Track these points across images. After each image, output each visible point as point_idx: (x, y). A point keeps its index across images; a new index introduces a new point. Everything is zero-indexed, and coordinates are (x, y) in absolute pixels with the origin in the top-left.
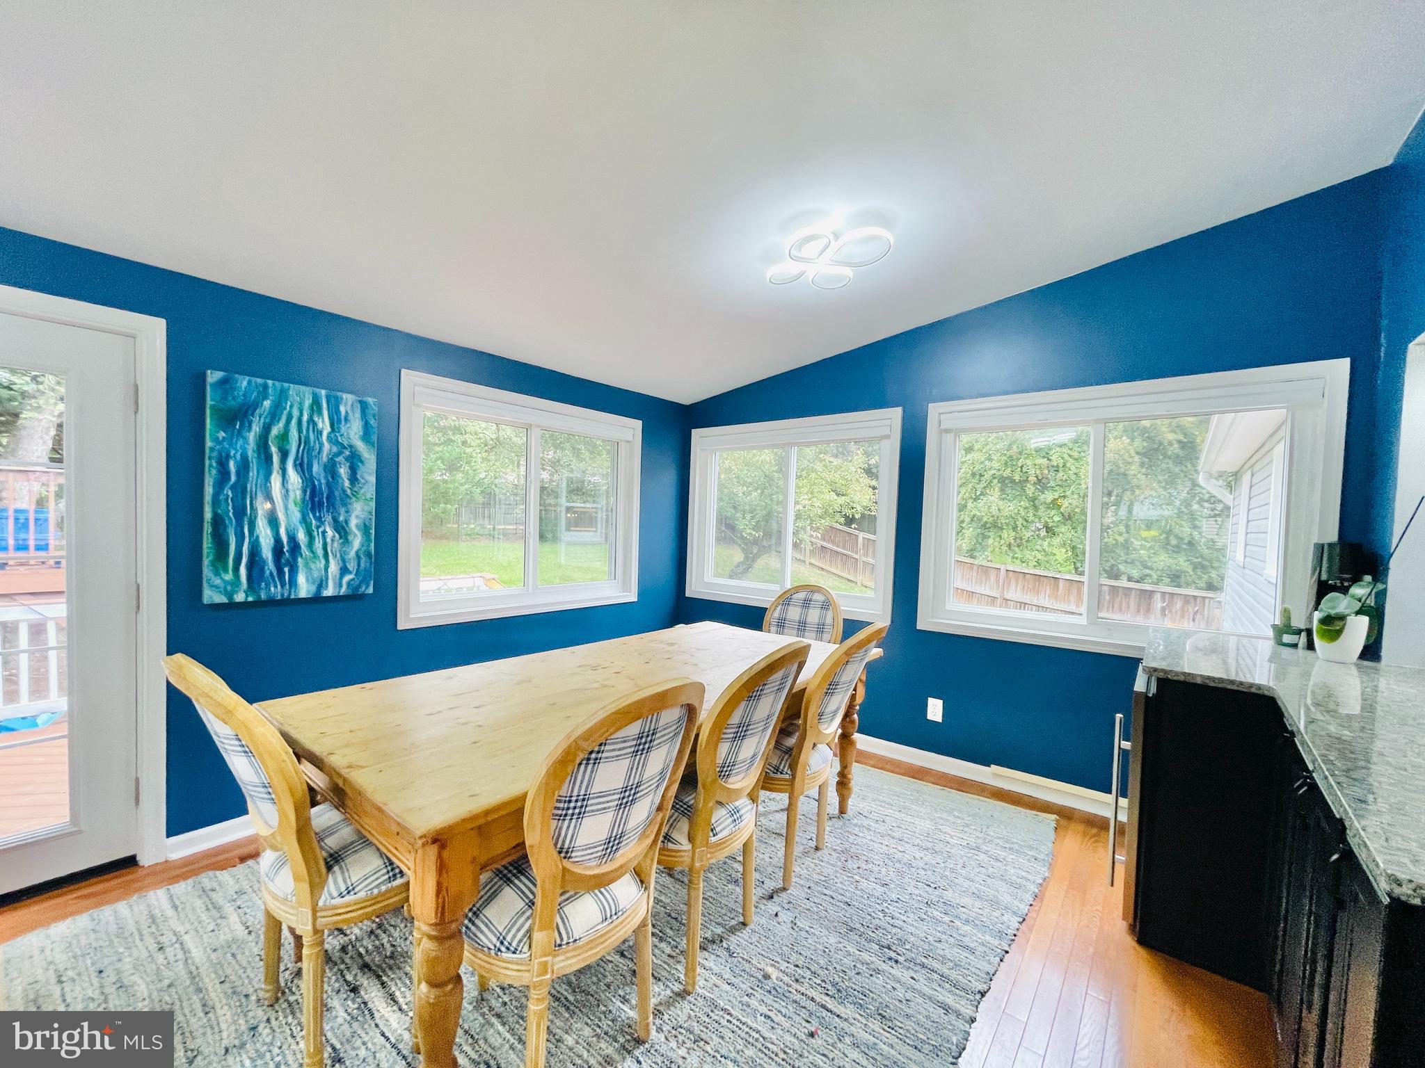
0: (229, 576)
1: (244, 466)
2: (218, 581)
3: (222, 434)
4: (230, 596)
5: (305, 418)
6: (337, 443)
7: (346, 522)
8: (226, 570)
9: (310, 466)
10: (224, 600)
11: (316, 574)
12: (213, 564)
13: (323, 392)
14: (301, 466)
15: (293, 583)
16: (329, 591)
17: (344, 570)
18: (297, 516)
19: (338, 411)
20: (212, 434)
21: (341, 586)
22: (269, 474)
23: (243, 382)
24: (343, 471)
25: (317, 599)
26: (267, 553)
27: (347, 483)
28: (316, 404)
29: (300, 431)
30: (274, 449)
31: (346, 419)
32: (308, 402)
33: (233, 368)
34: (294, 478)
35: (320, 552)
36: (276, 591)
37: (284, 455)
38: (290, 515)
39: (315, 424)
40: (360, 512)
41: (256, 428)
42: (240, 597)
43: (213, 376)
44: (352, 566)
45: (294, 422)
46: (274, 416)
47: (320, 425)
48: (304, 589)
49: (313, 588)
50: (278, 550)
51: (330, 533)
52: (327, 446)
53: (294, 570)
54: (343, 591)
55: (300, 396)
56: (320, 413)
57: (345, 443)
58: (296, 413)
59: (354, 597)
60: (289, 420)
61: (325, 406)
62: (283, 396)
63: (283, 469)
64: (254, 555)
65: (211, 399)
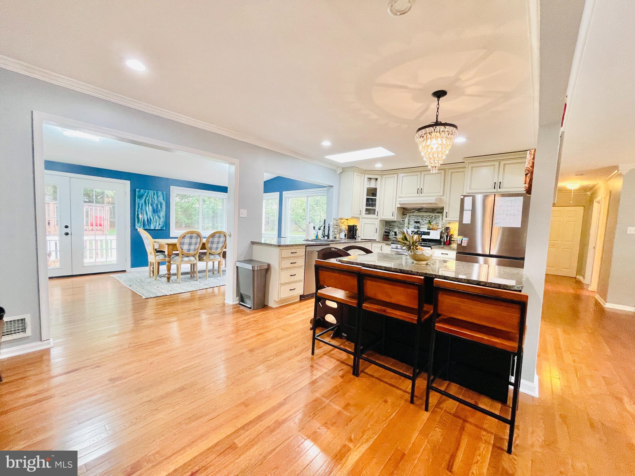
0: (140, 224)
1: (142, 206)
2: (138, 225)
3: (139, 200)
5: (152, 196)
6: (158, 201)
7: (160, 215)
8: (139, 223)
9: (153, 205)
11: (154, 225)
12: (137, 222)
13: (155, 191)
14: (151, 205)
15: (150, 226)
16: (157, 228)
17: (159, 224)
18: (151, 214)
19: (158, 194)
20: (137, 200)
22: (146, 206)
23: (142, 191)
24: (159, 206)
25: (154, 230)
26: (146, 220)
27: (160, 208)
28: (154, 193)
29: (151, 199)
30: (147, 202)
31: (160, 196)
32: (153, 193)
33: (140, 189)
34: (150, 207)
35: (155, 221)
36: (148, 227)
37: (149, 203)
38: (150, 214)
39: (154, 198)
40: (162, 214)
41: (144, 198)
42: (142, 228)
43: (137, 190)
44: (161, 224)
45: (150, 197)
46: (147, 196)
47: (155, 198)
48: (152, 228)
49: (154, 228)
50: (148, 220)
51: (157, 217)
53: (150, 224)
54: (159, 228)
55: (151, 192)
56: (155, 196)
57: (160, 201)
59: (161, 230)
60: (149, 197)
61: (156, 194)
62: (148, 193)
63: (149, 206)
64: (144, 220)
65: (137, 194)
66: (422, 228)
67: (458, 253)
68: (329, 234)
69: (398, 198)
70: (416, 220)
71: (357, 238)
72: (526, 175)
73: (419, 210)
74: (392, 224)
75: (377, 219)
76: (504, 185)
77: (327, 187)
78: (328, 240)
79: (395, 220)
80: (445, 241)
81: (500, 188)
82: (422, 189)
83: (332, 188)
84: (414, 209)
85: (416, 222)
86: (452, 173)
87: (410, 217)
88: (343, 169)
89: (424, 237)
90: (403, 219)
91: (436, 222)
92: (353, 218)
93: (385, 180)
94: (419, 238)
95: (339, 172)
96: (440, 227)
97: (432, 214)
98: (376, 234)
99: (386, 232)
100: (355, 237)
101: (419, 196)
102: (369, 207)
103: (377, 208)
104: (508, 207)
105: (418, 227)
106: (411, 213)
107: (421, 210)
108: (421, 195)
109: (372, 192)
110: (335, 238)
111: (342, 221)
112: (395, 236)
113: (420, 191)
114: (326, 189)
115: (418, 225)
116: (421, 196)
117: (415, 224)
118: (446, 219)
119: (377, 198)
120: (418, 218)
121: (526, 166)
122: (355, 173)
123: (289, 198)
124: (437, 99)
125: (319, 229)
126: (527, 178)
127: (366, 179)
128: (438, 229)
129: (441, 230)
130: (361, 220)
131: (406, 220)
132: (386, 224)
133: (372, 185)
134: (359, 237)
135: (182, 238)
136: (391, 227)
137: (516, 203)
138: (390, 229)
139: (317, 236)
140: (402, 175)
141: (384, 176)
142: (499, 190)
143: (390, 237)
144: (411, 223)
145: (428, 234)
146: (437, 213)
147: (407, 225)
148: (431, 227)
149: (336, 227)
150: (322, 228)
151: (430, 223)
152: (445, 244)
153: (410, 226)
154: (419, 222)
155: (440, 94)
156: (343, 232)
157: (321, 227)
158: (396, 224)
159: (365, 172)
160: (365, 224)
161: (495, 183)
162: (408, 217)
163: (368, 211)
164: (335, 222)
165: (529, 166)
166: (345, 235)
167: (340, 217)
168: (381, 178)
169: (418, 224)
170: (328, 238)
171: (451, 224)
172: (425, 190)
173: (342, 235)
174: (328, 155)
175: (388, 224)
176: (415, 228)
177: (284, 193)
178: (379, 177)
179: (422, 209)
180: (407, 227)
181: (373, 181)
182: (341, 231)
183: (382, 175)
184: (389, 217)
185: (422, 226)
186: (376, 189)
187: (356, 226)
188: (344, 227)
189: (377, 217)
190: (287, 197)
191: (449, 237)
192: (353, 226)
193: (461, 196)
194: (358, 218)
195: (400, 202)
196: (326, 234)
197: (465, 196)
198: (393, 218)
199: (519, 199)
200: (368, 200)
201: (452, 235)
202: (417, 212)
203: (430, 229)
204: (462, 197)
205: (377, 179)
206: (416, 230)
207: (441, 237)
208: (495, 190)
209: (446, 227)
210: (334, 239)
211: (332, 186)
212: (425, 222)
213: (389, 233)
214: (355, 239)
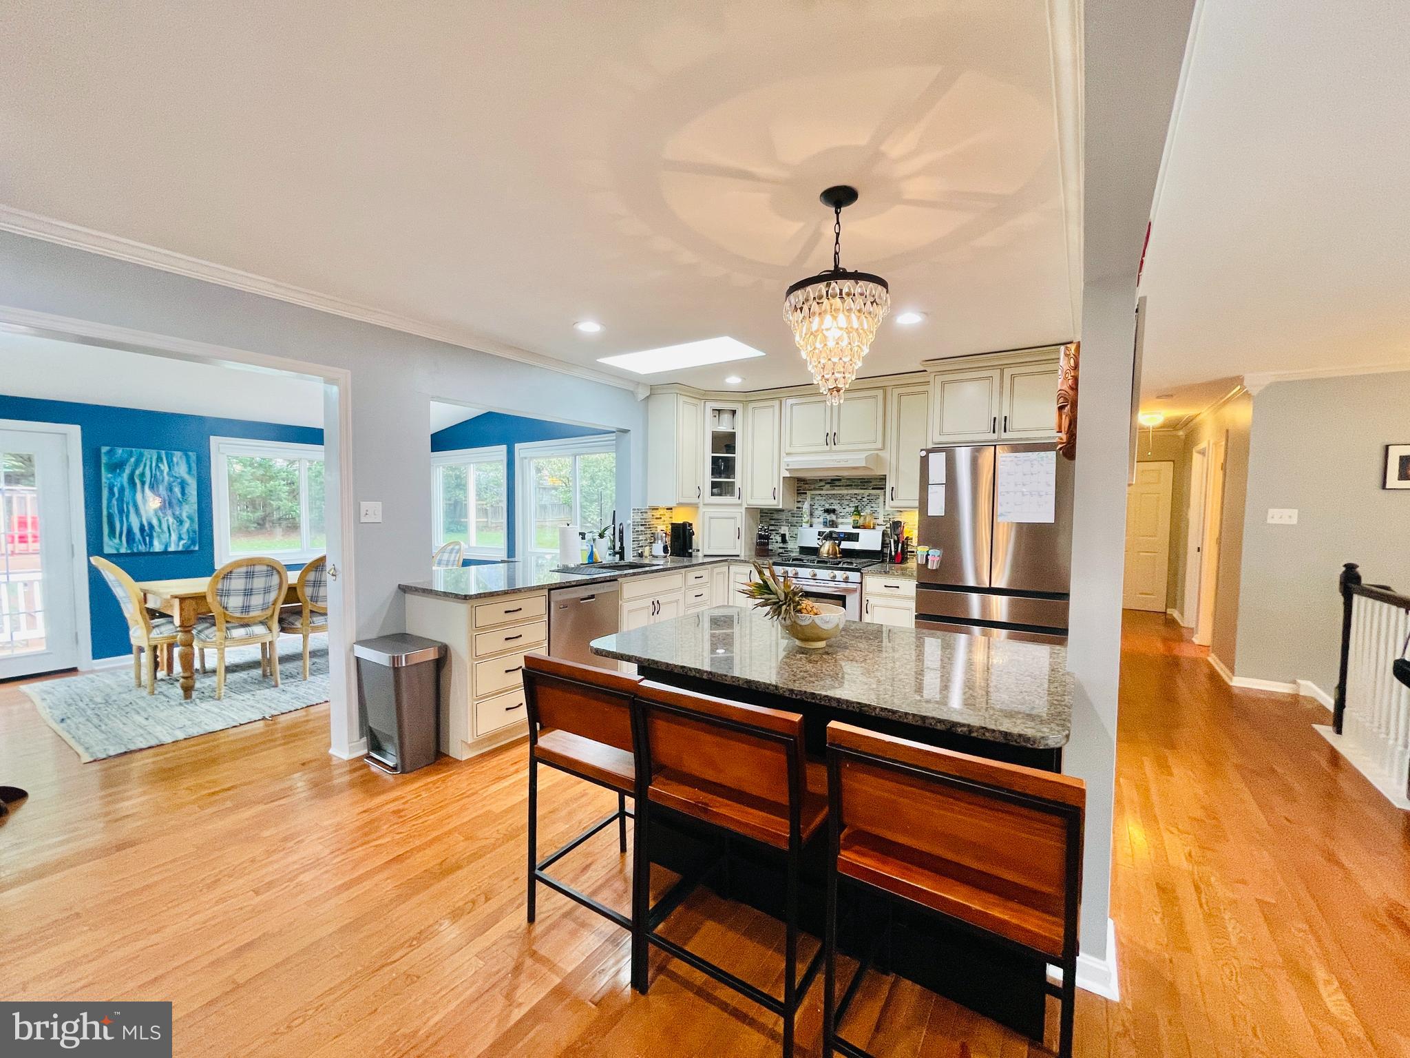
0: (117, 541)
1: (122, 490)
2: (111, 543)
3: (110, 475)
4: (118, 550)
5: (154, 465)
6: (173, 476)
7: (181, 515)
8: (115, 537)
9: (158, 487)
10: (116, 552)
11: (164, 541)
12: (109, 536)
13: (163, 452)
14: (152, 488)
15: (151, 544)
16: (172, 548)
17: (180, 538)
18: (152, 512)
19: (172, 461)
20: (105, 476)
21: (178, 545)
22: (135, 491)
23: (119, 451)
24: (177, 490)
25: (165, 552)
26: (136, 530)
27: (179, 495)
28: (159, 459)
29: (151, 472)
30: (137, 481)
31: (177, 463)
32: (155, 458)
33: (114, 444)
34: (149, 494)
35: (165, 529)
36: (142, 548)
37: (143, 483)
38: (148, 512)
39: (159, 468)
40: (188, 510)
41: (127, 471)
42: (123, 551)
43: (104, 449)
44: (185, 536)
45: (148, 468)
46: (137, 465)
47: (162, 468)
48: (158, 547)
49: (163, 547)
50: (142, 529)
51: (171, 520)
52: (166, 478)
53: (151, 537)
54: (180, 548)
55: (150, 455)
56: (162, 463)
57: (177, 475)
58: (148, 463)
59: (187, 552)
60: (145, 466)
61: (164, 459)
62: (141, 455)
63: (143, 491)
64: (130, 531)
65: (104, 459)
66: (842, 523)
67: (921, 585)
68: (622, 548)
69: (783, 454)
70: (827, 506)
71: (694, 554)
72: (1061, 408)
73: (834, 482)
74: (776, 516)
75: (740, 505)
76: (1015, 423)
77: (614, 432)
78: (622, 563)
79: (781, 507)
80: (893, 553)
81: (1005, 431)
82: (835, 434)
83: (628, 434)
84: (821, 480)
85: (828, 511)
86: (900, 396)
87: (812, 499)
88: (651, 389)
89: (846, 545)
90: (800, 505)
91: (872, 509)
92: (681, 505)
93: (754, 413)
94: (834, 549)
95: (641, 396)
96: (880, 521)
97: (862, 491)
98: (738, 542)
99: (760, 537)
100: (690, 551)
101: (830, 451)
102: (720, 477)
103: (738, 480)
104: (1024, 475)
105: (833, 521)
106: (815, 489)
107: (837, 483)
108: (837, 448)
109: (725, 443)
110: (641, 555)
111: (657, 514)
112: (781, 545)
113: (832, 439)
114: (613, 436)
115: (833, 517)
116: (835, 452)
117: (826, 514)
118: (893, 504)
119: (738, 455)
120: (832, 501)
121: (1059, 388)
122: (682, 399)
123: (531, 458)
124: (834, 209)
125: (601, 536)
126: (1064, 416)
127: (709, 412)
128: (877, 527)
129: (884, 528)
130: (702, 509)
131: (806, 506)
132: (761, 516)
133: (724, 427)
134: (698, 550)
135: (224, 578)
136: (773, 522)
137: (1042, 465)
138: (771, 528)
139: (591, 555)
140: (790, 401)
141: (751, 405)
142: (1004, 436)
143: (770, 547)
144: (817, 513)
145: (853, 537)
146: (873, 489)
147: (808, 518)
148: (861, 521)
149: (642, 528)
150: (609, 533)
151: (857, 511)
152: (893, 560)
153: (815, 520)
154: (834, 511)
155: (840, 197)
156: (660, 541)
157: (605, 529)
158: (783, 516)
159: (704, 396)
160: (711, 518)
161: (995, 419)
162: (809, 499)
163: (720, 489)
164: (638, 518)
165: (1065, 387)
166: (665, 549)
167: (651, 503)
168: (745, 409)
169: (832, 515)
170: (622, 558)
171: (902, 514)
172: (843, 437)
173: (658, 548)
174: (607, 354)
175: (767, 517)
176: (825, 524)
177: (517, 446)
178: (738, 407)
179: (840, 480)
180: (807, 522)
181: (726, 417)
182: (654, 538)
183: (746, 403)
184: (768, 502)
185: (840, 520)
186: (732, 436)
187: (690, 525)
188: (663, 527)
189: (739, 502)
190: (525, 458)
191: (900, 545)
192: (684, 525)
193: (922, 450)
194: (695, 506)
195: (788, 465)
196: (617, 549)
197: (929, 451)
198: (775, 502)
199: (1047, 457)
200: (715, 461)
201: (907, 538)
202: (828, 486)
203: (859, 527)
204: (924, 453)
205: (734, 412)
206: (828, 530)
207: (884, 544)
208: (995, 436)
209: (894, 523)
210: (637, 560)
211: (626, 431)
212: (848, 509)
213: (768, 538)
214: (690, 555)
